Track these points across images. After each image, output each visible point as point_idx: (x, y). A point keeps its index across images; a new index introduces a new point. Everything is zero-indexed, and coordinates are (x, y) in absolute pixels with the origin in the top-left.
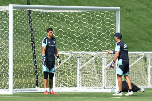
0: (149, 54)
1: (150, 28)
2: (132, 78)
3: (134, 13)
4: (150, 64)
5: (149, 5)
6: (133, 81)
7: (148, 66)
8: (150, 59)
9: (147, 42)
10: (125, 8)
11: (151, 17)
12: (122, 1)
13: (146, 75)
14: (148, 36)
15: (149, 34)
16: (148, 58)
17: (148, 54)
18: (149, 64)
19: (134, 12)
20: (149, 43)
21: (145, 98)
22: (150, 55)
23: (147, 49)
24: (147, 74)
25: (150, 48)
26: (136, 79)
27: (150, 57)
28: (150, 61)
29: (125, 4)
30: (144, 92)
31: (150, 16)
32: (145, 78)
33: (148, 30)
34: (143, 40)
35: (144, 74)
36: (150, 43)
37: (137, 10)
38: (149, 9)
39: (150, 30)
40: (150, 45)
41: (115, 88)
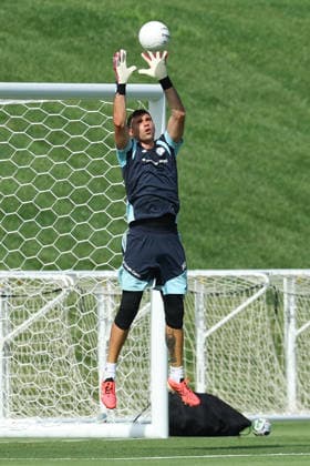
0: (289, 278)
1: (295, 172)
2: (222, 379)
3: (231, 111)
4: (292, 320)
5: (291, 78)
6: (225, 389)
7: (288, 329)
8: (292, 299)
9: (281, 231)
10: (192, 91)
11: (298, 128)
12: (180, 62)
13: (276, 365)
14: (287, 204)
15: (291, 198)
16: (285, 296)
17: (285, 280)
18: (289, 318)
19: (227, 107)
20: (291, 236)
21: (270, 459)
22: (294, 281)
23: (283, 258)
24: (283, 362)
25: (295, 253)
26: (239, 382)
27: (293, 292)
28: (293, 308)
29: (190, 75)
30: (267, 433)
31: (295, 122)
32: (273, 378)
33: (286, 179)
34: (269, 220)
35: (268, 360)
36: (297, 234)
37: (243, 100)
38: (293, 95)
39: (294, 182)
40: (297, 243)
41: (148, 419)
